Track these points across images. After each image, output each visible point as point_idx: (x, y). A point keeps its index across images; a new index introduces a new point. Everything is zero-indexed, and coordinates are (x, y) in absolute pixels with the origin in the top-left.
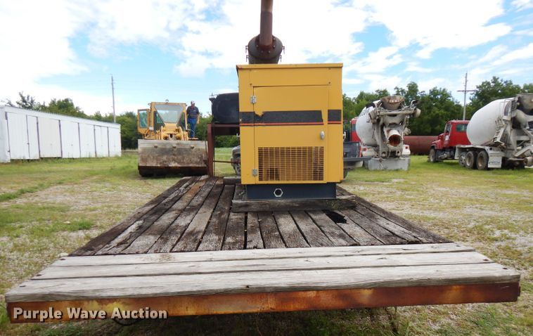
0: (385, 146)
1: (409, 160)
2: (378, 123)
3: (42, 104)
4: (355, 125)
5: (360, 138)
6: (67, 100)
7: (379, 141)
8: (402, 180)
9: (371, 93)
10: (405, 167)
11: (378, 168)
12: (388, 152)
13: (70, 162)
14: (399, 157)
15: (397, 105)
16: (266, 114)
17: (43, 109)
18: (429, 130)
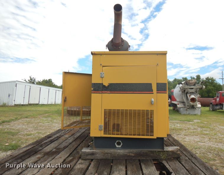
0: (188, 103)
1: (201, 110)
2: (184, 92)
3: (39, 81)
4: (173, 92)
5: (176, 98)
6: (50, 80)
7: (185, 100)
8: (199, 121)
9: (180, 79)
10: (199, 114)
11: (186, 114)
12: (190, 106)
13: (41, 106)
14: (195, 108)
15: (193, 84)
16: (111, 85)
17: (39, 83)
18: (207, 95)
